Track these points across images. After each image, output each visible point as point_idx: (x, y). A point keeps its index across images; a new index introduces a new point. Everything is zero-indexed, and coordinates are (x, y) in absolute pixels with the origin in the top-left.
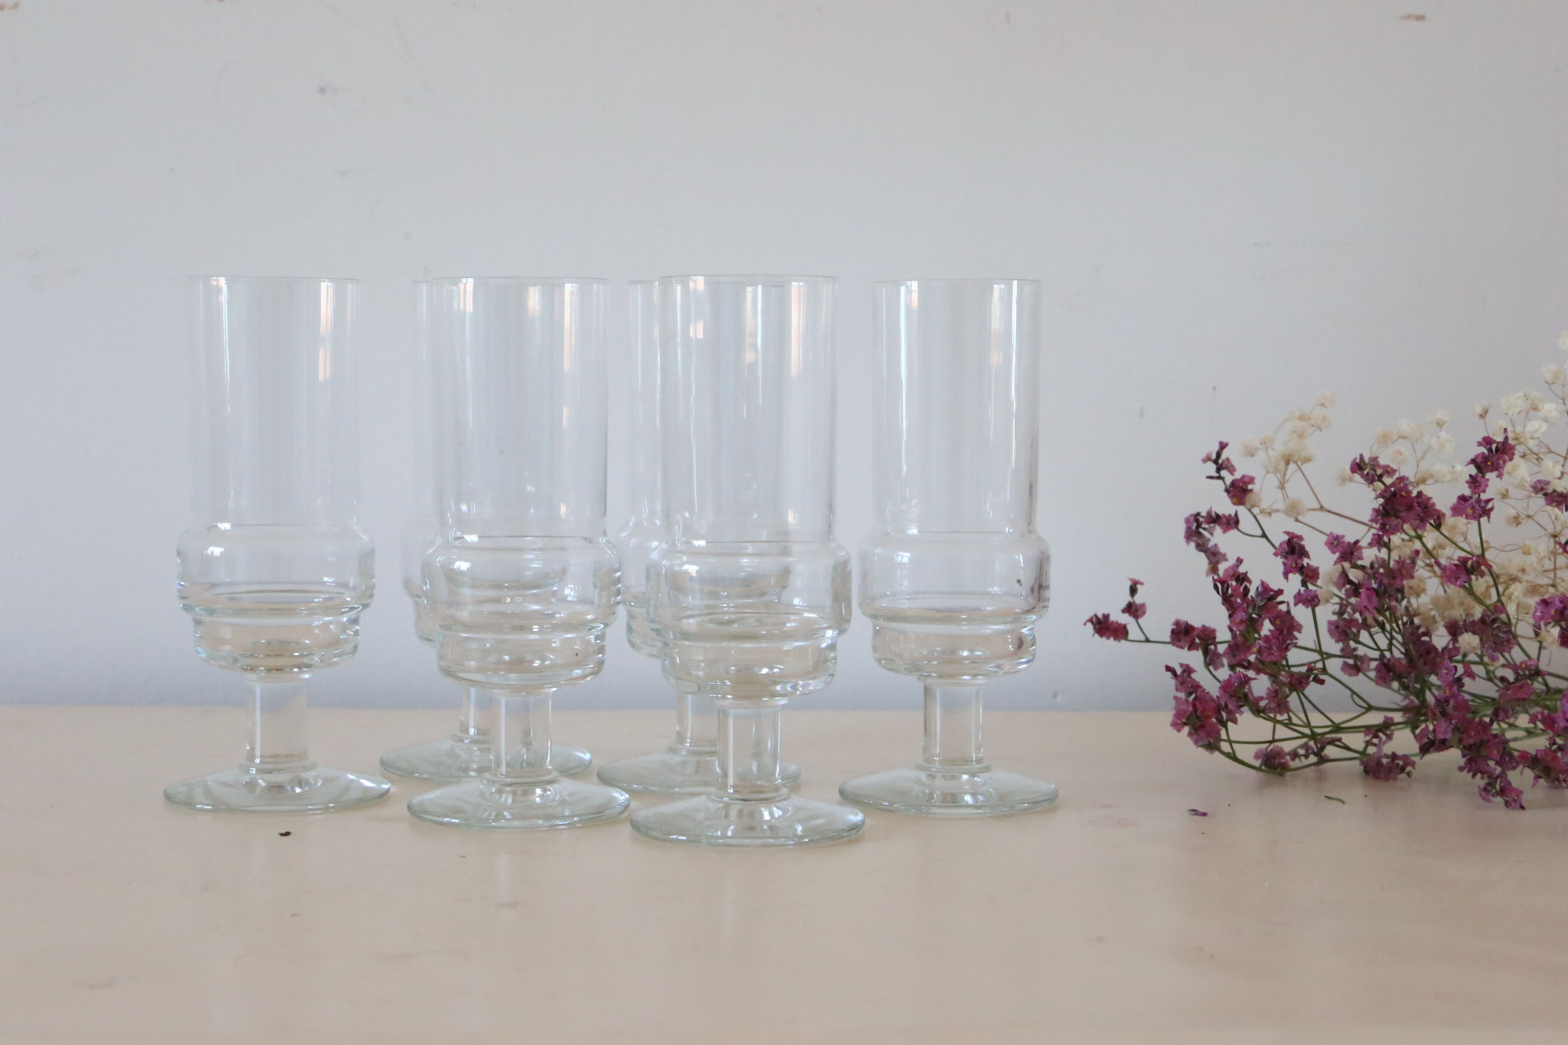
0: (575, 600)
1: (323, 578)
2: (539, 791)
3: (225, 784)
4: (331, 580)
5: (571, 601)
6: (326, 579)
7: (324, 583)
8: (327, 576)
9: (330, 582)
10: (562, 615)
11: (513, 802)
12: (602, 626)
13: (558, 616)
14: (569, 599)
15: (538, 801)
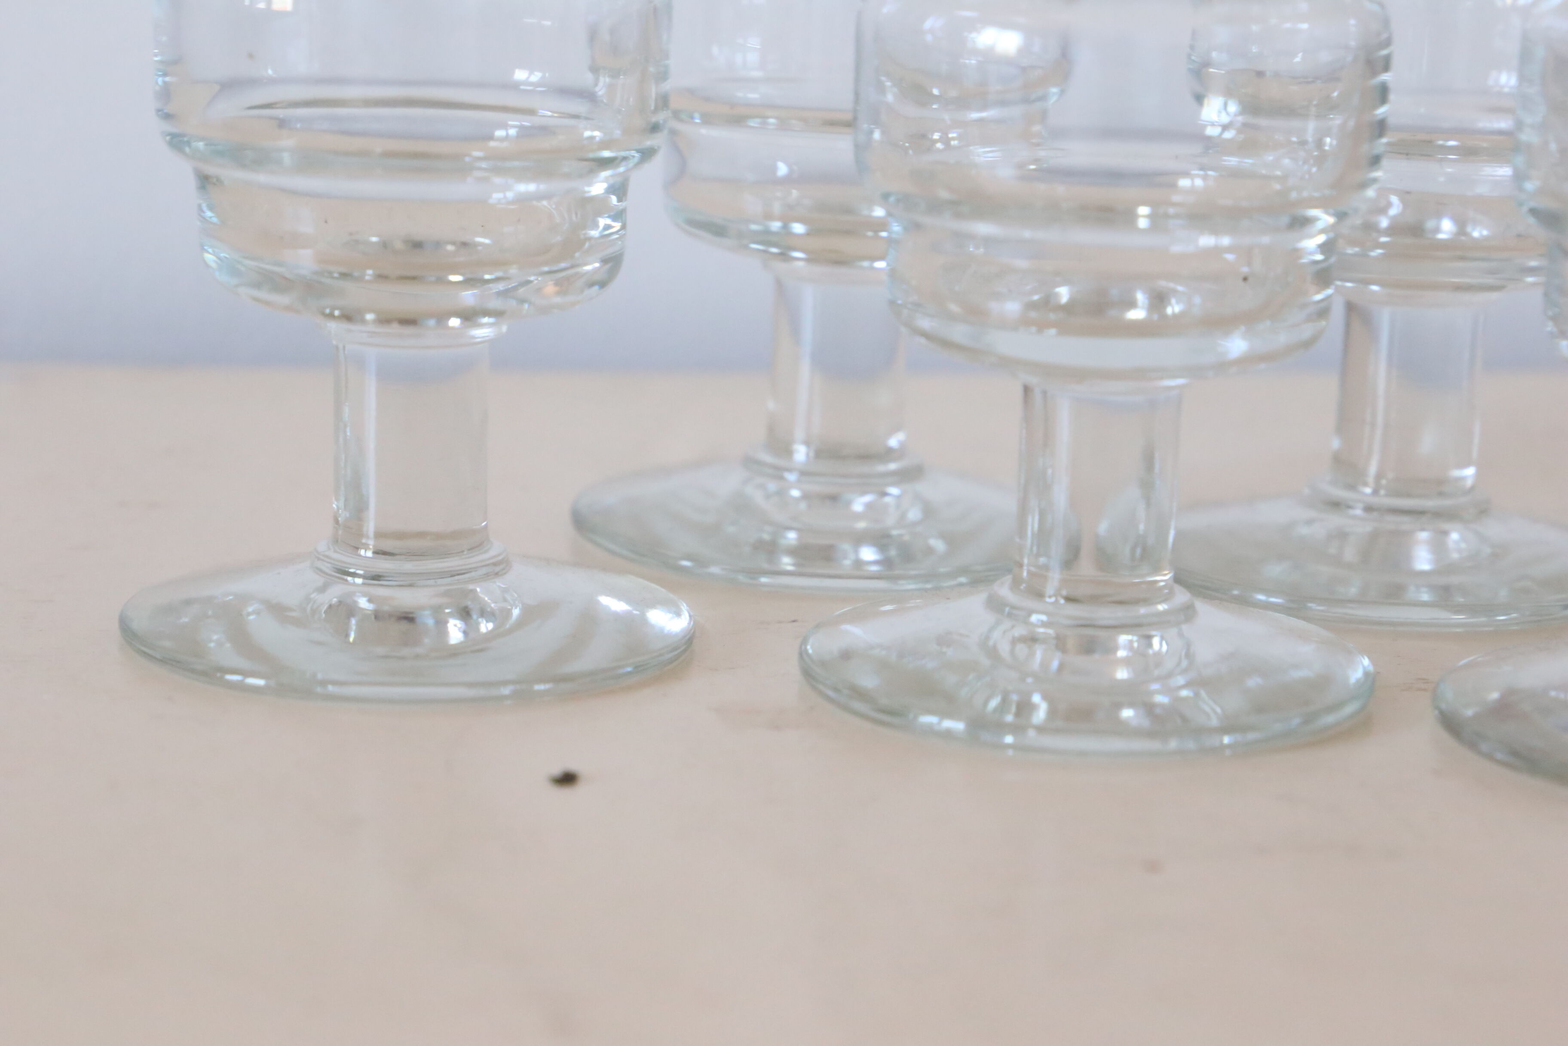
0: (1229, 135)
1: (513, 73)
2: (1126, 642)
3: (278, 610)
4: (536, 77)
6: (520, 75)
7: (515, 86)
8: (522, 67)
9: (532, 84)
11: (1061, 668)
13: (1184, 183)
15: (1122, 674)
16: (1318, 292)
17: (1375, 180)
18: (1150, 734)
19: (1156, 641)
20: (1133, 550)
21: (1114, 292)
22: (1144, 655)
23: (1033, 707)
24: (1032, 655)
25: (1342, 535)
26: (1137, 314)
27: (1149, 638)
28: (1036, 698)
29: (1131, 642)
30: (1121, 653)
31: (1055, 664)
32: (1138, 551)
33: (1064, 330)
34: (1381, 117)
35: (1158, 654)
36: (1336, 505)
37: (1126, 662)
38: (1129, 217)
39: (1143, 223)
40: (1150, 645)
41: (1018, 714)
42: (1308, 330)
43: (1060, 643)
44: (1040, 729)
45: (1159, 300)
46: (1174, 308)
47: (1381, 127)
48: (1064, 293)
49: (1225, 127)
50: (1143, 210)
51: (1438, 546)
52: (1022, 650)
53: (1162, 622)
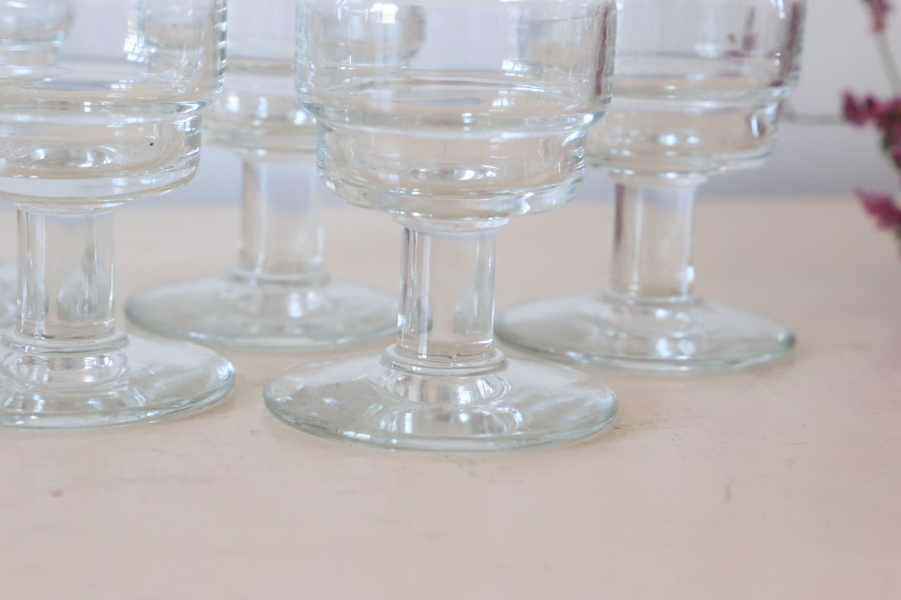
0: (140, 60)
2: (89, 361)
5: (135, 63)
10: (123, 86)
11: (50, 379)
12: (196, 106)
13: (114, 87)
14: (131, 58)
15: (89, 379)
16: (190, 150)
17: (221, 84)
18: (104, 413)
19: (106, 360)
20: (82, 307)
21: (73, 154)
22: (100, 368)
23: (34, 403)
24: (31, 372)
25: (247, 298)
26: (87, 165)
27: (102, 357)
28: (36, 397)
29: (93, 361)
30: (87, 368)
31: (46, 378)
32: (86, 308)
33: (41, 175)
34: (223, 47)
35: (107, 367)
36: (239, 280)
37: (90, 372)
38: (78, 107)
39: (87, 110)
40: (103, 362)
41: (24, 407)
42: (185, 173)
43: (50, 364)
44: (40, 415)
45: (99, 156)
46: (107, 161)
47: (223, 53)
48: (41, 154)
49: (139, 55)
50: (87, 103)
51: (303, 302)
52: (25, 369)
53: (109, 348)
